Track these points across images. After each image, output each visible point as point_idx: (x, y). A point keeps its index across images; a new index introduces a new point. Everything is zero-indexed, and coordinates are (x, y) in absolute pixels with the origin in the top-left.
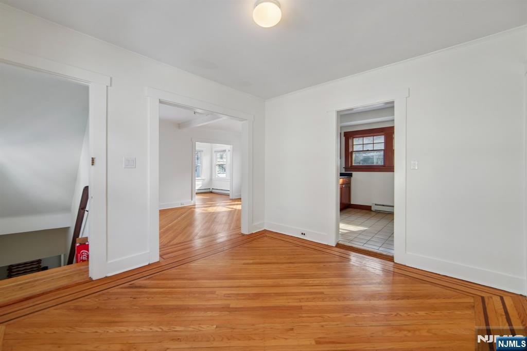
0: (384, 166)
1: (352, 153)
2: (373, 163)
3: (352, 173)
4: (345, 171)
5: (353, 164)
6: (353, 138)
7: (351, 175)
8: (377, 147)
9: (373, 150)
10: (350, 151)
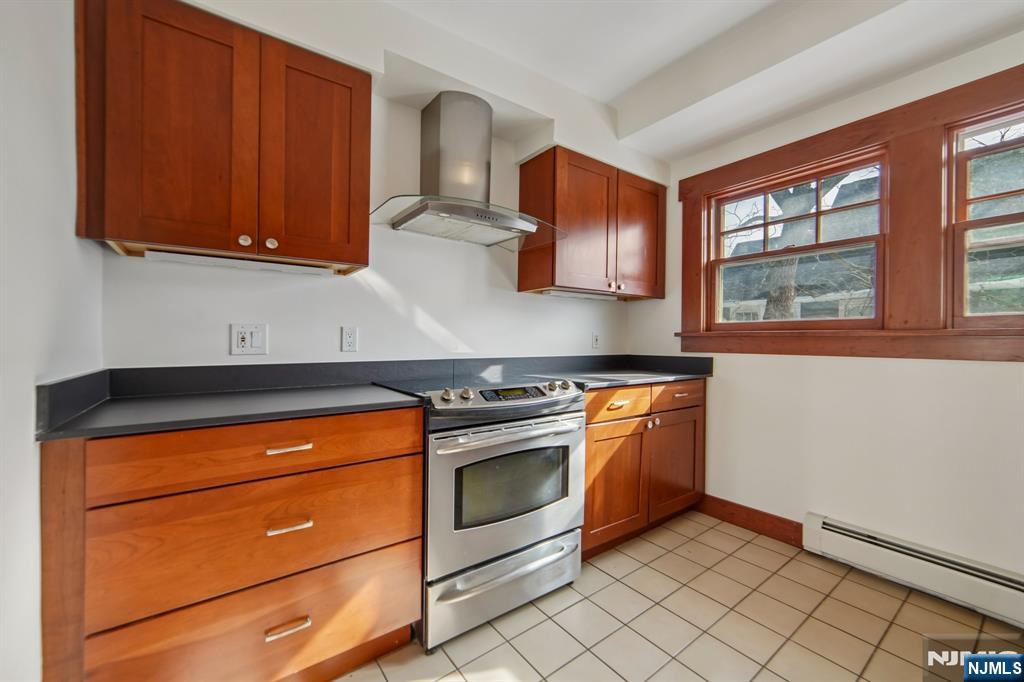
0: (880, 324)
1: (712, 267)
2: (836, 311)
3: (712, 359)
4: (684, 349)
5: (720, 319)
6: (721, 202)
7: (704, 368)
8: (832, 229)
9: (818, 246)
10: (704, 260)
